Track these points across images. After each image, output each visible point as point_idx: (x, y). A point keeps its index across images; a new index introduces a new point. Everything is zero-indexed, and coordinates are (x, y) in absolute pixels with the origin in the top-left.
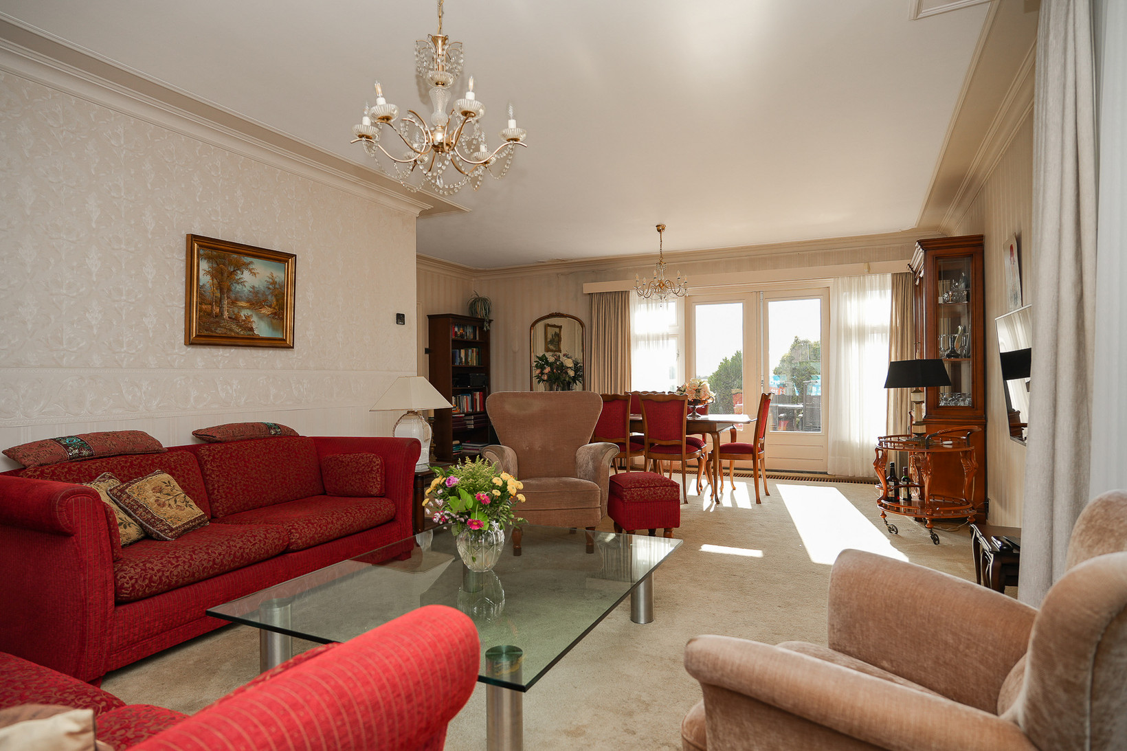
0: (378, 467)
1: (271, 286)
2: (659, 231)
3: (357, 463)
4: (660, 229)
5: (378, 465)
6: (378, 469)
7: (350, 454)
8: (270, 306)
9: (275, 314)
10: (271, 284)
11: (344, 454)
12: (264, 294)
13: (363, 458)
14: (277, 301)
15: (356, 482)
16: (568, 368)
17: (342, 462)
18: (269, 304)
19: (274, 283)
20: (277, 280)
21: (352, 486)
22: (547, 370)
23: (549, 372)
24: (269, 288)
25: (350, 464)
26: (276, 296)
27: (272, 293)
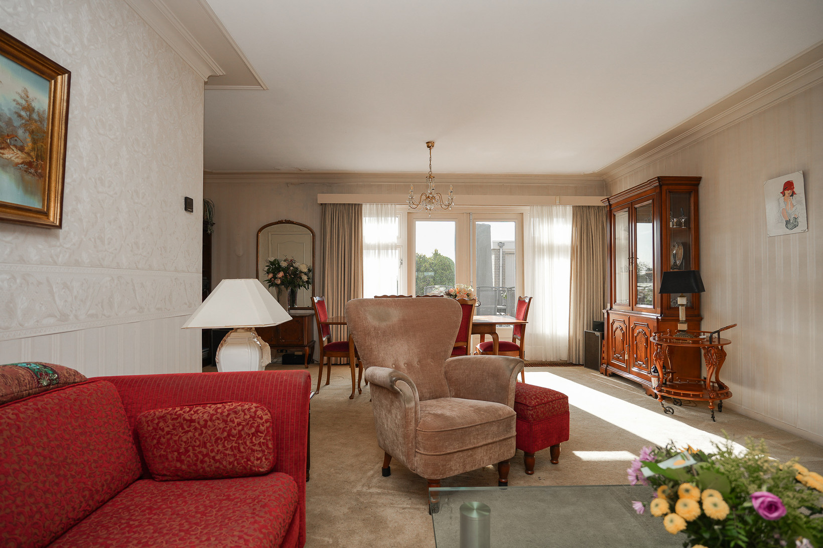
0: (268, 424)
1: (23, 113)
2: (428, 147)
3: (225, 421)
4: (430, 145)
5: (267, 421)
6: (267, 428)
7: (204, 405)
8: (21, 149)
9: (30, 164)
10: (24, 109)
11: (191, 407)
12: (9, 122)
13: (236, 413)
14: (34, 142)
15: (225, 455)
16: (302, 272)
17: (192, 421)
18: (19, 144)
19: (29, 109)
20: (35, 105)
21: (216, 461)
22: (281, 274)
23: (283, 277)
24: (20, 116)
25: (209, 423)
26: (32, 133)
27: (25, 126)
